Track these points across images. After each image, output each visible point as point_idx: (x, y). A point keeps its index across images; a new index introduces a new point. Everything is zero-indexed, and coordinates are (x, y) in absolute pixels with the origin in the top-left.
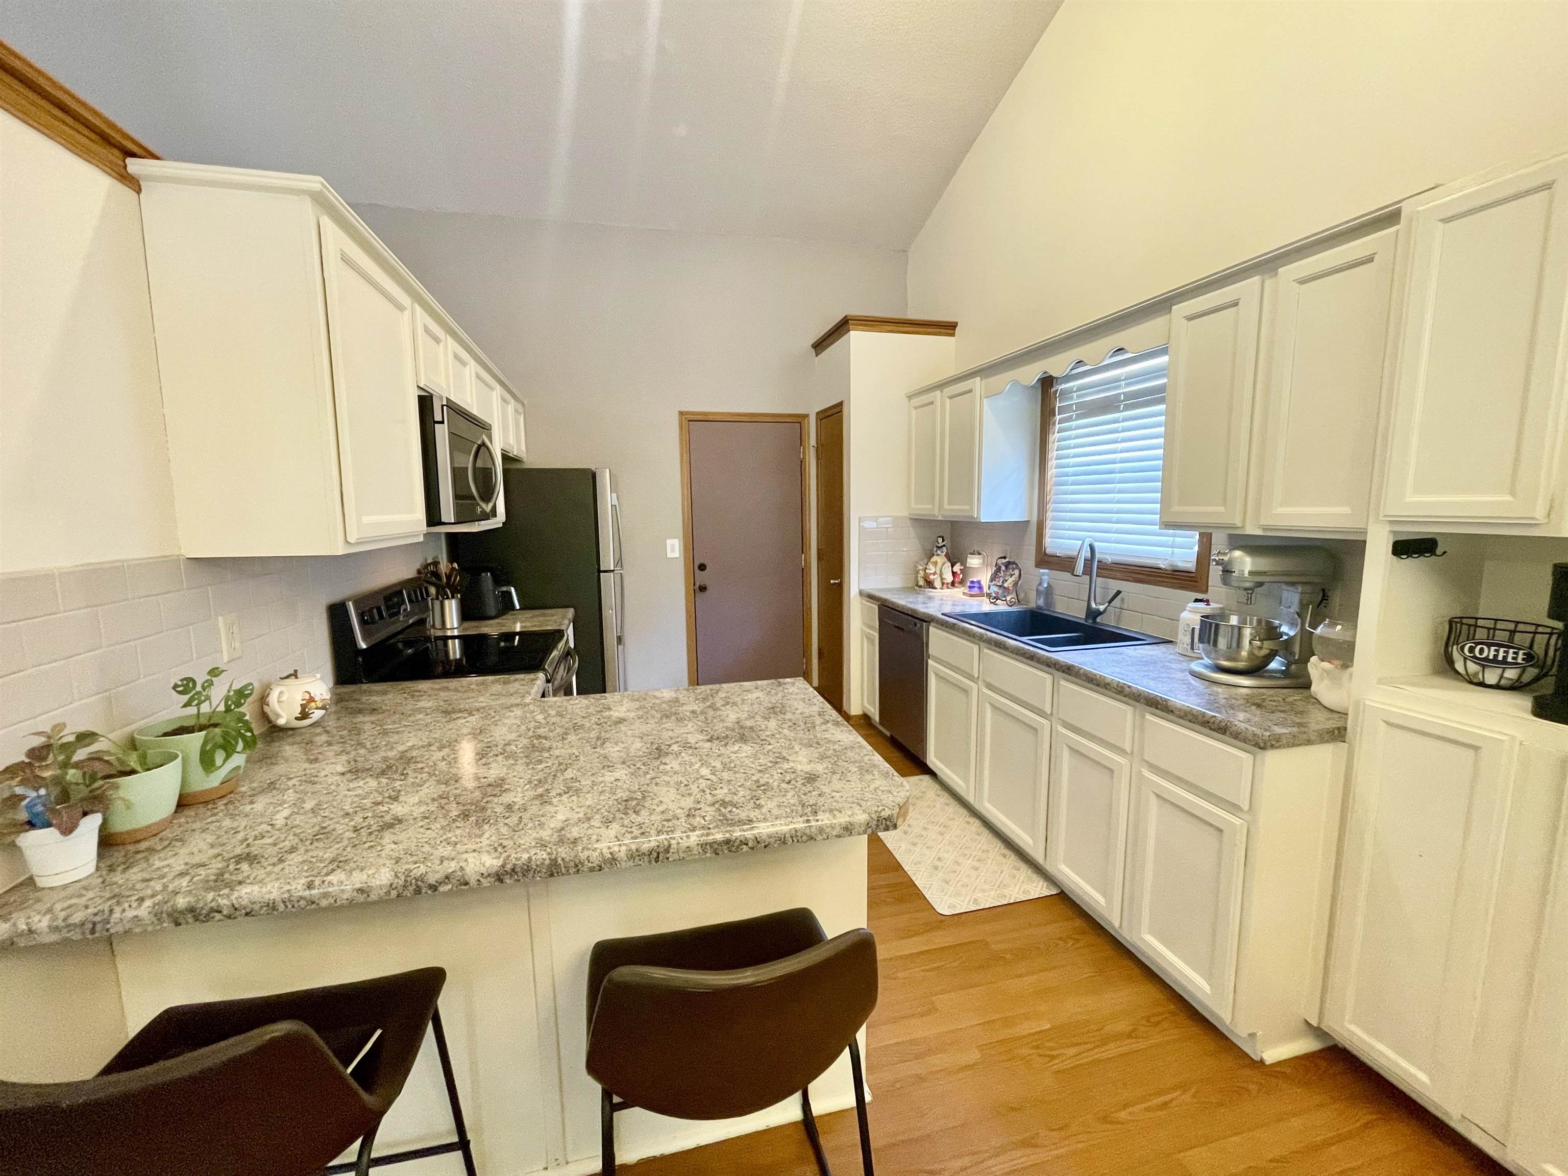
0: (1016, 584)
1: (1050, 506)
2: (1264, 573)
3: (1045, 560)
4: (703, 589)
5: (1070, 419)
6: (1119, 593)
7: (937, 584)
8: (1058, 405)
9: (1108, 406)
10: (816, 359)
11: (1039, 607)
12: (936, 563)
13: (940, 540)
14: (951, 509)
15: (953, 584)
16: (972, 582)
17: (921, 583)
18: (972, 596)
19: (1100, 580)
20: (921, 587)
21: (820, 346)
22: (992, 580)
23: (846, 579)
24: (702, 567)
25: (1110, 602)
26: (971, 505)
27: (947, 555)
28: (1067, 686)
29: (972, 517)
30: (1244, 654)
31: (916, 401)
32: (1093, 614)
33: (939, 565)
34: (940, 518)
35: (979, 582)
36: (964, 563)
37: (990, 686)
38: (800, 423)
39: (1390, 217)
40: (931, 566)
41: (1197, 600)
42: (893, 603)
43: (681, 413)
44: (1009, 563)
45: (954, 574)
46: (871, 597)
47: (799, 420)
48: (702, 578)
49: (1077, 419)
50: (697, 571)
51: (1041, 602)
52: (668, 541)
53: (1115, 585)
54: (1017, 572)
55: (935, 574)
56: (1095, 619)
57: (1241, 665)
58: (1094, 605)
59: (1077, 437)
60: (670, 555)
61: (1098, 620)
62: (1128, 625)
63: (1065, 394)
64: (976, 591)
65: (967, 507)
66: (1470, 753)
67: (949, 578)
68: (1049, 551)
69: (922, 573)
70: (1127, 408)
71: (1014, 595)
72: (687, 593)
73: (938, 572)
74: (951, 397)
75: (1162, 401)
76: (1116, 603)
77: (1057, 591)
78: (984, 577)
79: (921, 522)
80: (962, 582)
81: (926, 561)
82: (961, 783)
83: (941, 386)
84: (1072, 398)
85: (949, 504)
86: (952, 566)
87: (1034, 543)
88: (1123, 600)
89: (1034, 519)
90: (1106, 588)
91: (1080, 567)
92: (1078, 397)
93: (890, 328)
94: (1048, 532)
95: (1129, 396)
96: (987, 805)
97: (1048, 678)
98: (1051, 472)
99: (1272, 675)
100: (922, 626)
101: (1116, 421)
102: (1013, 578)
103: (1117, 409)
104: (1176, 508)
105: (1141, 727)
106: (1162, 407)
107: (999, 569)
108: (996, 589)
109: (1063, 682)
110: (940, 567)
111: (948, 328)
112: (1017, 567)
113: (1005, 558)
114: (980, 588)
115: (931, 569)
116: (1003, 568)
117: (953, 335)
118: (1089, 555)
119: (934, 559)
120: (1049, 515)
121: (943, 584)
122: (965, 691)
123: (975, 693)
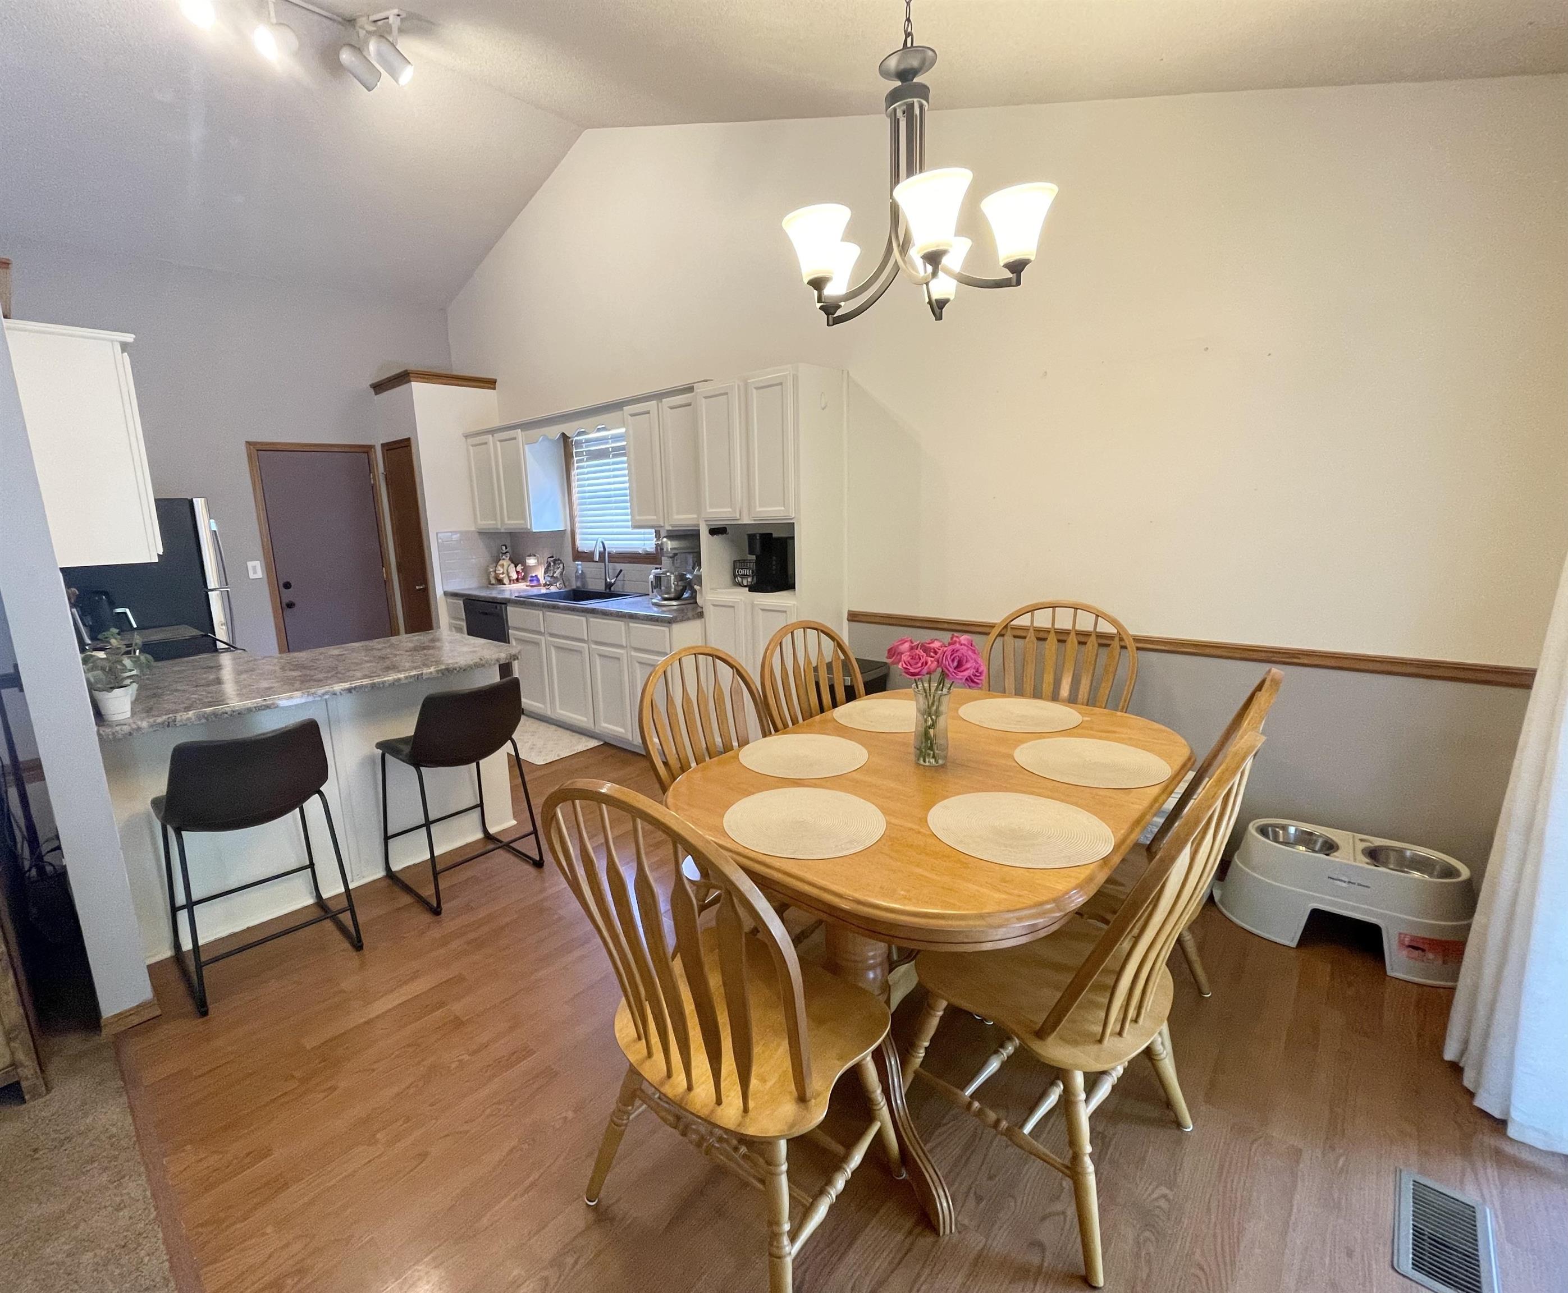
0: (562, 574)
1: (577, 519)
2: (675, 549)
3: (579, 556)
4: (290, 605)
5: (582, 461)
6: (621, 571)
7: (506, 581)
8: (574, 451)
9: (603, 454)
10: (376, 397)
11: (577, 587)
12: (503, 566)
13: (504, 548)
14: (512, 523)
15: (517, 580)
16: (532, 577)
17: (493, 581)
18: (532, 586)
19: (611, 564)
20: (493, 584)
21: (379, 387)
22: (545, 573)
23: (430, 584)
24: (287, 586)
25: (617, 577)
26: (524, 518)
27: (511, 559)
28: (594, 620)
29: (527, 528)
30: (673, 590)
31: (470, 441)
32: (609, 586)
33: (506, 567)
34: (502, 531)
35: (536, 576)
36: (524, 564)
37: (552, 635)
38: (367, 453)
39: (690, 389)
40: (499, 568)
41: (657, 569)
42: (475, 596)
43: (249, 443)
44: (555, 560)
45: (518, 572)
46: (455, 595)
47: (367, 450)
48: (288, 595)
49: (587, 461)
50: (282, 589)
51: (579, 584)
52: (248, 563)
53: (619, 566)
54: (561, 566)
55: (503, 573)
56: (610, 589)
57: (672, 596)
58: (608, 580)
59: (588, 473)
60: (252, 576)
61: (612, 588)
62: (627, 590)
63: (579, 444)
64: (535, 583)
65: (522, 522)
66: (732, 609)
67: (514, 576)
68: (580, 549)
69: (493, 574)
70: (614, 456)
71: (561, 581)
72: (275, 612)
73: (505, 572)
74: (501, 441)
75: (624, 455)
76: (621, 577)
77: (588, 575)
78: (540, 573)
79: (486, 535)
80: (524, 579)
81: (494, 565)
82: (541, 705)
83: (492, 432)
84: (582, 447)
85: (509, 519)
86: (516, 567)
87: (570, 545)
88: (624, 575)
89: (569, 529)
90: (614, 570)
91: (597, 558)
92: (586, 447)
93: (444, 381)
94: (578, 537)
95: (614, 449)
96: (559, 711)
97: (584, 619)
98: (575, 496)
99: (686, 599)
100: (501, 607)
101: (608, 464)
102: (559, 570)
103: (608, 457)
104: (638, 518)
105: (628, 630)
106: (625, 459)
107: (549, 565)
108: (549, 579)
109: (591, 619)
110: (507, 568)
111: (490, 383)
112: (561, 563)
113: (552, 557)
114: (538, 580)
115: (500, 570)
116: (552, 564)
117: (494, 389)
118: (602, 549)
119: (501, 562)
120: (577, 525)
121: (510, 581)
122: (537, 644)
123: (543, 642)
